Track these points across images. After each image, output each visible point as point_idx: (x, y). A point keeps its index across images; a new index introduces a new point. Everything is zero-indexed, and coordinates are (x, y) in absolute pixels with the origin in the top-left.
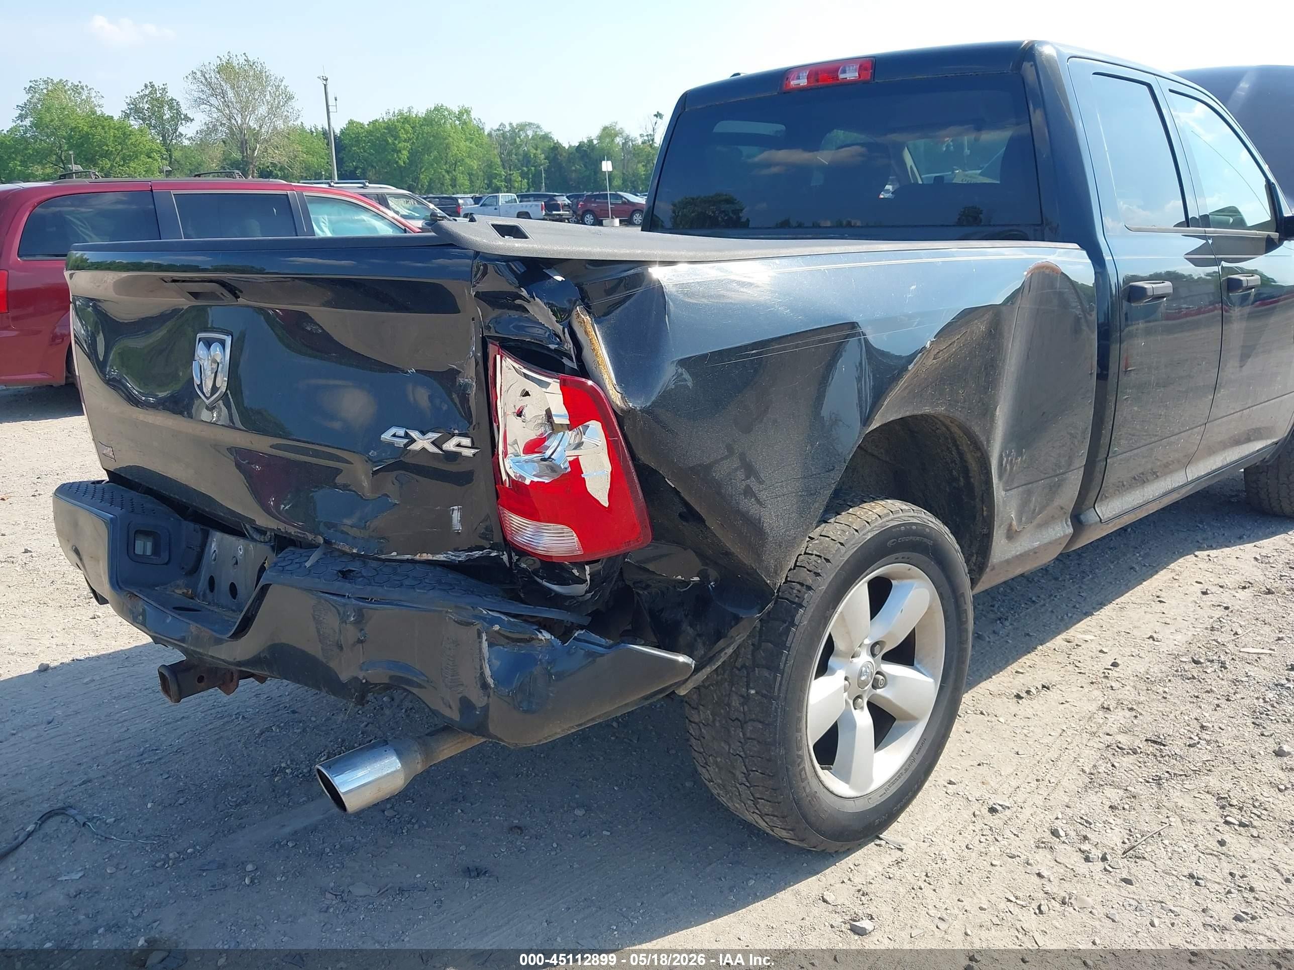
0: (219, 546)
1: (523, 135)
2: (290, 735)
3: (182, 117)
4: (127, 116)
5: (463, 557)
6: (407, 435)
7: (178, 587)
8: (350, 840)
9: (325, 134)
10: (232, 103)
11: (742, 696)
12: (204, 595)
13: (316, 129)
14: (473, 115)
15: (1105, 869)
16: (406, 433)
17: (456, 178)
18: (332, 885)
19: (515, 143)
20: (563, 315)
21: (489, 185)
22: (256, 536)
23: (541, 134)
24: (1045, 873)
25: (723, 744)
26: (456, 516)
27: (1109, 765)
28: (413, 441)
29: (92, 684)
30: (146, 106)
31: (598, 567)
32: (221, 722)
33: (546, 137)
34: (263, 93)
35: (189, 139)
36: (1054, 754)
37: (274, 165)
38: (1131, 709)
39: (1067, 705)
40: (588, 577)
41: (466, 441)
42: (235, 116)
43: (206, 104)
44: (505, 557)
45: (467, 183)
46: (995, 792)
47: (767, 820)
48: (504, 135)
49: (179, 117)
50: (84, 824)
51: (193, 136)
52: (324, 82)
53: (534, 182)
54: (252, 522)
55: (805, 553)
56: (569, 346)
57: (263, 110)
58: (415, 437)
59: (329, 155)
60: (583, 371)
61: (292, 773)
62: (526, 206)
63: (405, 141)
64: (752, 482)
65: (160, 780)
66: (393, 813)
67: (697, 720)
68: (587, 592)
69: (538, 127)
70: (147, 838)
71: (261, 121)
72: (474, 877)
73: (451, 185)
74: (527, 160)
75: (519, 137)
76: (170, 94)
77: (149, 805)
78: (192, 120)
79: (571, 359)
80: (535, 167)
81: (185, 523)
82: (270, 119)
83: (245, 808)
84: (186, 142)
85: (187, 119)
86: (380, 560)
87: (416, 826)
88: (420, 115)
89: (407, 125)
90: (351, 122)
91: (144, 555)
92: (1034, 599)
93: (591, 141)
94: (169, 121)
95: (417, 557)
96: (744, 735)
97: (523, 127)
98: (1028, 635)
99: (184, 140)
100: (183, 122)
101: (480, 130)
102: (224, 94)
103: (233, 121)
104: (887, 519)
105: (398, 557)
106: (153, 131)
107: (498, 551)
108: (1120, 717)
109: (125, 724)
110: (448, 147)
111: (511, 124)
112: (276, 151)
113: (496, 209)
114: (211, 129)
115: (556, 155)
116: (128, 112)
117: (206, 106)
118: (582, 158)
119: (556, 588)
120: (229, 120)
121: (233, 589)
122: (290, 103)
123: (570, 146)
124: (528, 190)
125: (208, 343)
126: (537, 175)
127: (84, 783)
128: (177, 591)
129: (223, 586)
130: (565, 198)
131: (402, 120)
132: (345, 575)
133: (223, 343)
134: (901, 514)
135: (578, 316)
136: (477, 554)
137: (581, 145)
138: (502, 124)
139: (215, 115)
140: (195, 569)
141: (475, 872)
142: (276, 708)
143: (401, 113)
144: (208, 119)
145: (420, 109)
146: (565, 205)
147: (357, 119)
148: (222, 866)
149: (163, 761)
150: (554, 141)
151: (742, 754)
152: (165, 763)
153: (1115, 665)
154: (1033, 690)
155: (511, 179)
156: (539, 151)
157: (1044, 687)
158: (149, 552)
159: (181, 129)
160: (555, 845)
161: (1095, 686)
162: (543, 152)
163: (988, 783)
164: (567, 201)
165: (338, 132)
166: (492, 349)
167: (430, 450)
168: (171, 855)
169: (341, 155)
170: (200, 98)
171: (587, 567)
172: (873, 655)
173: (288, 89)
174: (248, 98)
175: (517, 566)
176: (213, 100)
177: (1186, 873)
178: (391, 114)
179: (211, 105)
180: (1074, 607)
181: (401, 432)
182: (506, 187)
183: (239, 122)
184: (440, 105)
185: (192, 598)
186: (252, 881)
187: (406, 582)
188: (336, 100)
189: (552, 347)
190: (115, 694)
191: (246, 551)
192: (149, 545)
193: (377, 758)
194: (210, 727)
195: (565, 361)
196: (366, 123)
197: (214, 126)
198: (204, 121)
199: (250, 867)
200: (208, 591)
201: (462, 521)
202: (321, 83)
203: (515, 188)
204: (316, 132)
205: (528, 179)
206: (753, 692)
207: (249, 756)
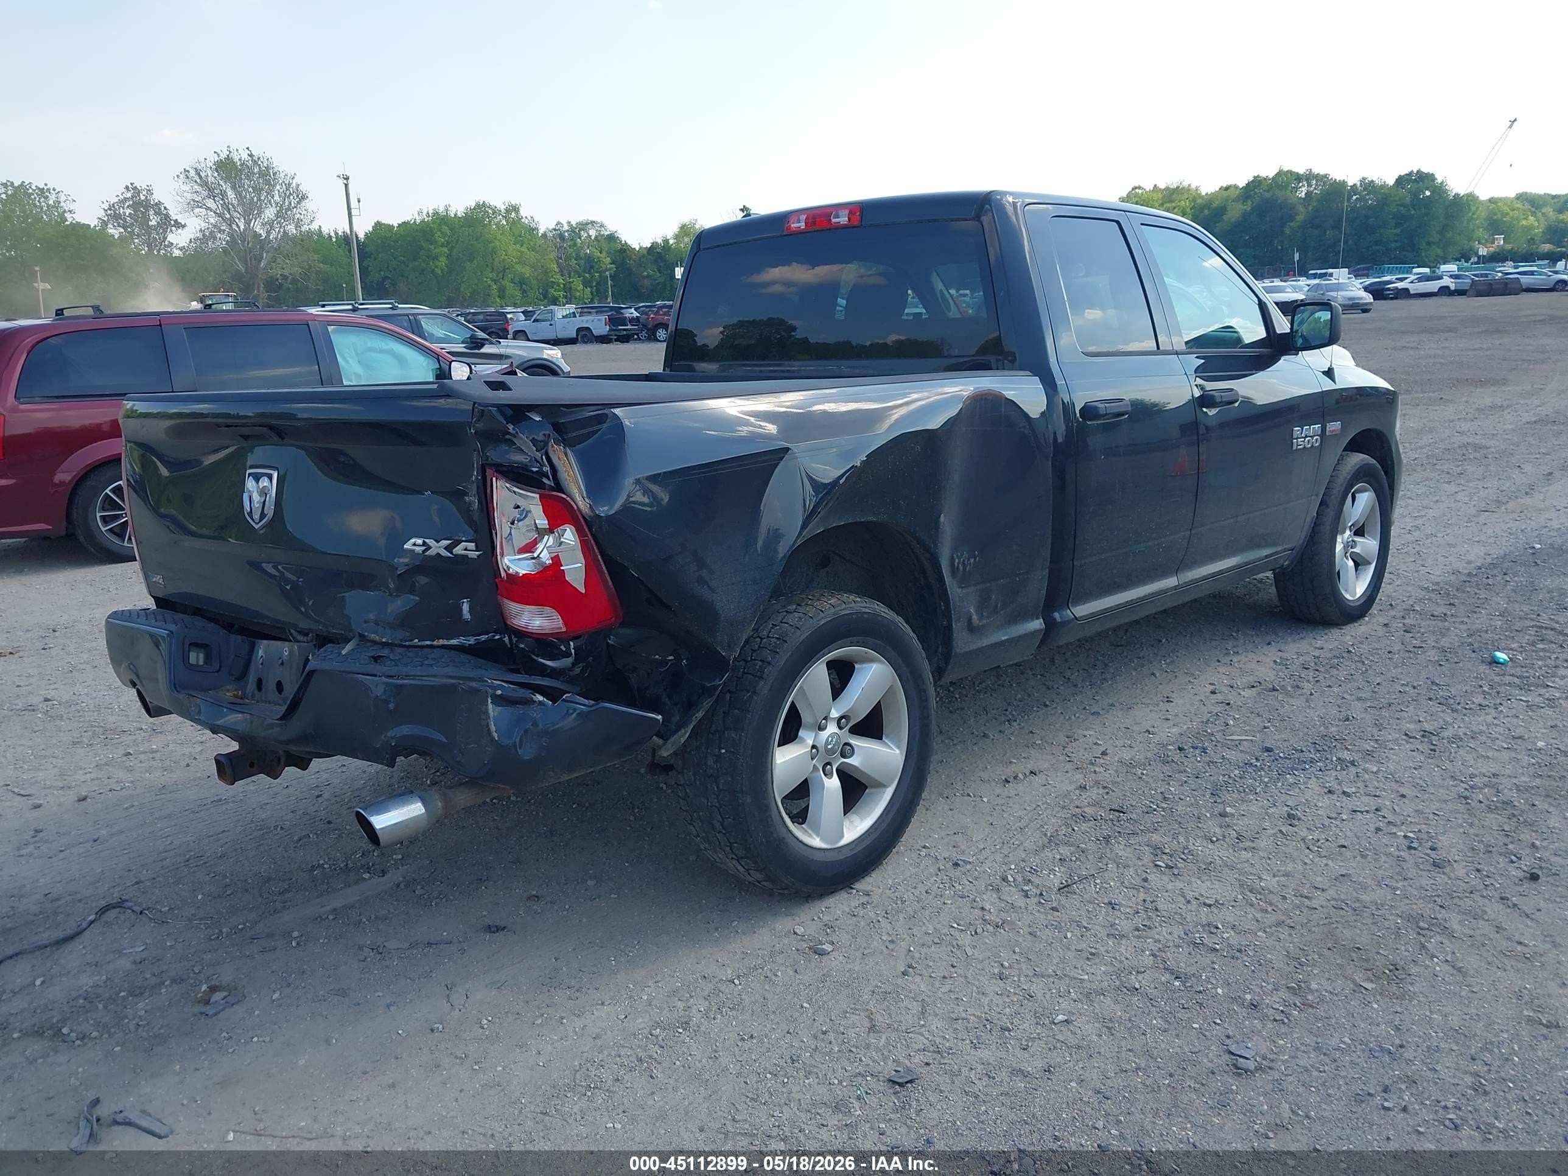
0: (265, 652)
1: (584, 235)
2: (327, 839)
3: (172, 222)
4: (105, 224)
5: (472, 641)
6: (424, 543)
7: (228, 691)
8: (384, 912)
9: (346, 240)
10: (233, 206)
11: (715, 755)
12: (253, 696)
13: (336, 234)
14: (523, 212)
15: (1040, 902)
16: (424, 542)
17: (505, 288)
18: (369, 942)
19: (575, 245)
20: (542, 446)
21: (545, 295)
22: (300, 638)
23: (606, 233)
24: (987, 907)
25: (703, 799)
26: (466, 607)
27: (1070, 830)
28: (429, 548)
29: (132, 809)
30: (128, 212)
31: (581, 642)
32: (261, 832)
33: (612, 238)
34: (270, 193)
35: (181, 249)
36: (1022, 824)
37: (284, 277)
38: (1104, 788)
39: (1048, 787)
40: (573, 651)
41: (472, 545)
42: (237, 220)
43: (201, 207)
44: (506, 639)
45: (518, 293)
46: (963, 853)
47: (743, 864)
48: (561, 236)
49: (167, 223)
50: (141, 913)
51: (186, 245)
52: (345, 182)
53: (598, 291)
54: (295, 626)
55: (768, 637)
56: (547, 469)
57: (270, 213)
58: (431, 544)
59: (350, 264)
60: (559, 487)
61: (330, 867)
62: (587, 321)
63: (442, 245)
64: (704, 573)
65: (207, 878)
66: (423, 892)
67: (682, 783)
68: (574, 664)
69: (602, 226)
70: (201, 919)
71: (270, 225)
72: (494, 932)
73: (499, 296)
74: (590, 264)
75: (580, 238)
76: (156, 197)
77: (200, 897)
78: (184, 226)
79: (549, 479)
80: (600, 272)
81: (233, 637)
82: (279, 223)
83: (287, 895)
84: (177, 253)
85: (179, 225)
86: (405, 646)
87: (444, 900)
88: (459, 214)
89: (443, 227)
90: (378, 225)
91: (197, 665)
92: (1047, 703)
93: (666, 241)
94: (155, 228)
95: (435, 643)
96: (718, 788)
97: (584, 226)
98: (1031, 732)
99: (175, 250)
100: (173, 228)
101: (532, 230)
102: (223, 194)
103: (234, 226)
104: (839, 608)
105: (420, 643)
106: (136, 241)
107: (501, 634)
108: (1094, 793)
109: (169, 838)
110: (494, 252)
111: (569, 222)
112: (288, 261)
113: (551, 325)
114: (206, 237)
115: (624, 258)
116: (106, 219)
117: (201, 210)
118: (656, 261)
119: (548, 663)
120: (230, 225)
121: (279, 686)
122: (303, 204)
123: (641, 248)
124: (592, 301)
125: (257, 478)
126: (602, 282)
127: (137, 883)
128: (228, 694)
129: (270, 684)
130: (633, 310)
131: (438, 221)
132: (376, 659)
133: (270, 477)
134: (853, 605)
135: (553, 446)
136: (484, 638)
137: (654, 246)
138: (559, 223)
139: (212, 221)
140: (243, 676)
141: (494, 929)
142: (313, 821)
143: (436, 213)
144: (204, 225)
145: (459, 207)
146: (633, 318)
147: (385, 221)
148: (271, 935)
149: (208, 864)
150: (621, 242)
151: (717, 805)
152: (211, 866)
153: (1104, 753)
154: (1020, 775)
155: (571, 288)
156: (604, 254)
157: (1032, 772)
158: (201, 662)
159: (171, 238)
160: (567, 907)
161: (1080, 771)
162: (609, 254)
163: (959, 847)
164: (636, 314)
165: (361, 236)
166: (489, 472)
167: (443, 554)
168: (224, 930)
169: (365, 264)
170: (194, 200)
171: (572, 643)
172: (840, 728)
173: (301, 187)
174: (253, 198)
175: (517, 646)
176: (210, 203)
177: (1106, 901)
178: (424, 214)
179: (208, 209)
180: (1084, 709)
181: (420, 541)
182: (565, 297)
183: (242, 227)
184: (481, 203)
185: (242, 698)
186: (298, 944)
187: (426, 662)
188: (359, 201)
189: (535, 469)
190: (157, 815)
191: (291, 651)
192: (201, 656)
193: (404, 803)
194: (250, 837)
195: (545, 480)
196: (396, 225)
197: (212, 232)
198: (198, 228)
199: (295, 934)
200: (256, 691)
201: (471, 610)
202: (341, 183)
203: (576, 298)
204: (336, 238)
205: (591, 287)
206: (723, 751)
207: (288, 857)
